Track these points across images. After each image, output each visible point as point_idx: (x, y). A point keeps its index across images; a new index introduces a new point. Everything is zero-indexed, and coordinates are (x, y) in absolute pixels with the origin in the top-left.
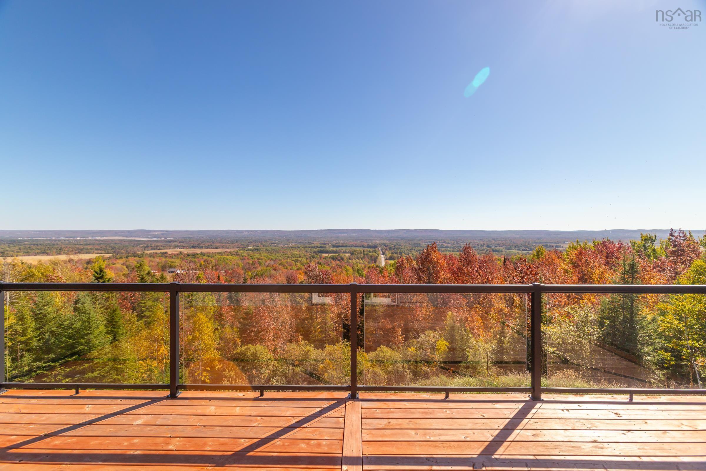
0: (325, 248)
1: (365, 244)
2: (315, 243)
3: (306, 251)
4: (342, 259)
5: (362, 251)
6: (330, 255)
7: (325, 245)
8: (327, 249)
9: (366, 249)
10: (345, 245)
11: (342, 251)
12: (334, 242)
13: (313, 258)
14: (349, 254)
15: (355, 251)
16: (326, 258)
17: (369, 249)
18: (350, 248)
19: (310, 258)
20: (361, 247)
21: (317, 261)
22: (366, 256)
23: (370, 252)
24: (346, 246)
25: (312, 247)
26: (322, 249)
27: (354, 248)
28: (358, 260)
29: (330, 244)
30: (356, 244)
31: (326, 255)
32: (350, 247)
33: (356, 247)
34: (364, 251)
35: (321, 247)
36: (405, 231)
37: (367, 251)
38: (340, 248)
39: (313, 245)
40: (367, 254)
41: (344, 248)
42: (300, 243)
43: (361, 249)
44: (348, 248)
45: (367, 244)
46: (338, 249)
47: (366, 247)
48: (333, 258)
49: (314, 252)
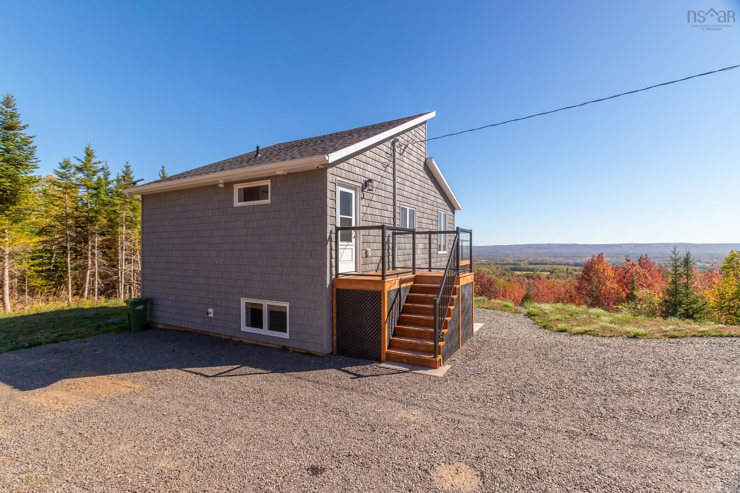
0: (520, 265)
1: (571, 261)
2: (507, 260)
3: (497, 268)
4: (539, 277)
5: (565, 269)
6: (524, 273)
7: (519, 262)
8: (522, 266)
9: (570, 268)
10: (544, 262)
11: (541, 269)
12: (531, 259)
13: (503, 275)
14: (549, 273)
15: (555, 269)
16: (519, 276)
17: (574, 268)
18: (550, 266)
19: (500, 275)
20: (565, 265)
21: (507, 279)
22: (569, 275)
23: (575, 270)
24: (546, 264)
25: (504, 264)
26: (516, 266)
27: (554, 266)
28: (559, 280)
29: (526, 261)
30: (559, 261)
31: (519, 273)
32: (550, 264)
33: (559, 264)
34: (567, 269)
35: (514, 264)
36: (633, 246)
37: (572, 269)
38: (538, 266)
39: (505, 262)
40: (571, 273)
41: (542, 266)
42: (491, 259)
43: (565, 268)
44: (547, 266)
45: (573, 261)
46: (534, 266)
47: (572, 265)
48: (528, 277)
49: (506, 270)
